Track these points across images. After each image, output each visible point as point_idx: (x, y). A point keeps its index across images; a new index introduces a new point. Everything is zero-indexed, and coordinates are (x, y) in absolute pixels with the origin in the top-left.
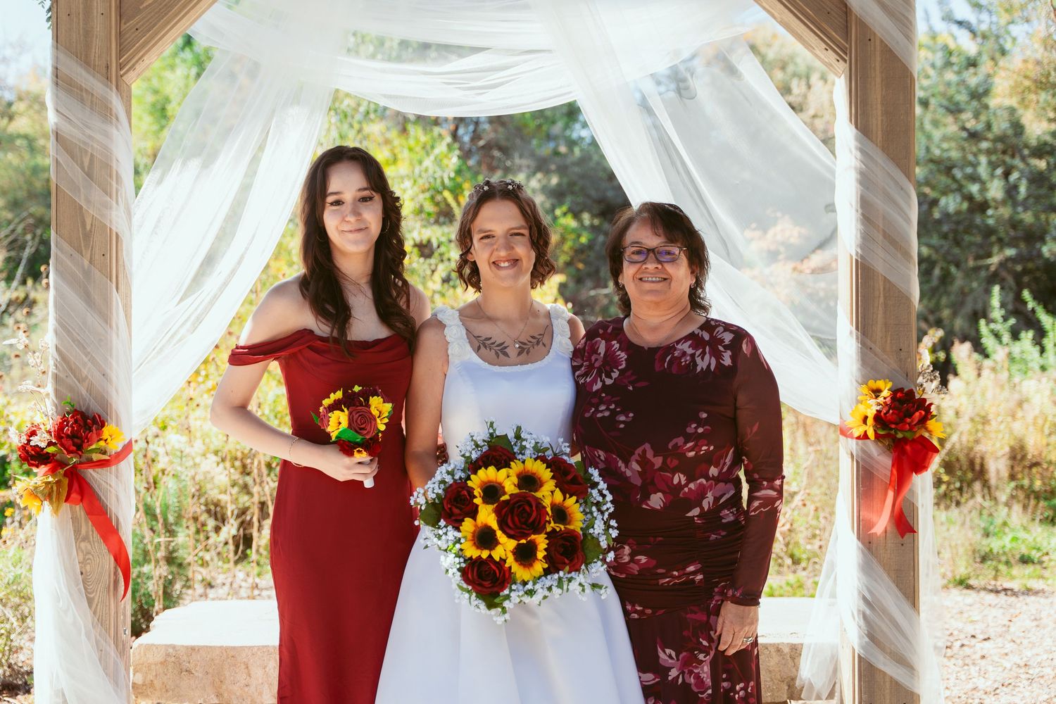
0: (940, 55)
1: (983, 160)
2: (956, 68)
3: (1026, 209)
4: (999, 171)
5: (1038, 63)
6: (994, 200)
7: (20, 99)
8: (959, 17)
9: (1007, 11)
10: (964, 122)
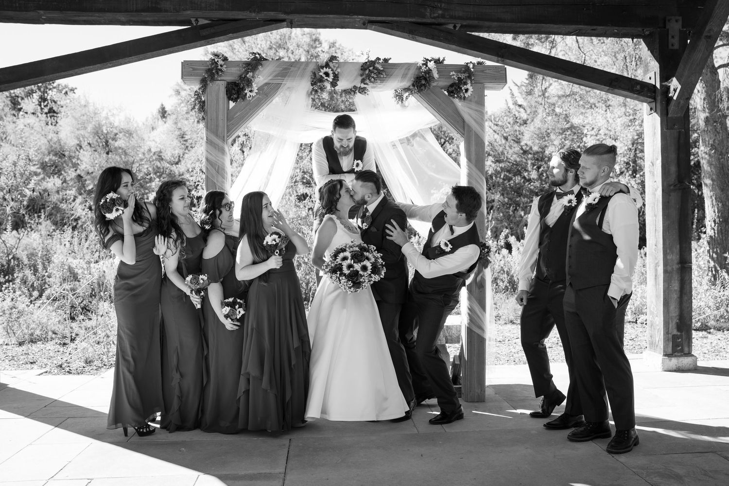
0: (512, 118)
1: (529, 162)
2: (518, 124)
3: (546, 183)
4: (535, 167)
5: (539, 129)
6: (533, 179)
7: (121, 132)
8: (520, 103)
9: (529, 108)
10: (522, 146)
